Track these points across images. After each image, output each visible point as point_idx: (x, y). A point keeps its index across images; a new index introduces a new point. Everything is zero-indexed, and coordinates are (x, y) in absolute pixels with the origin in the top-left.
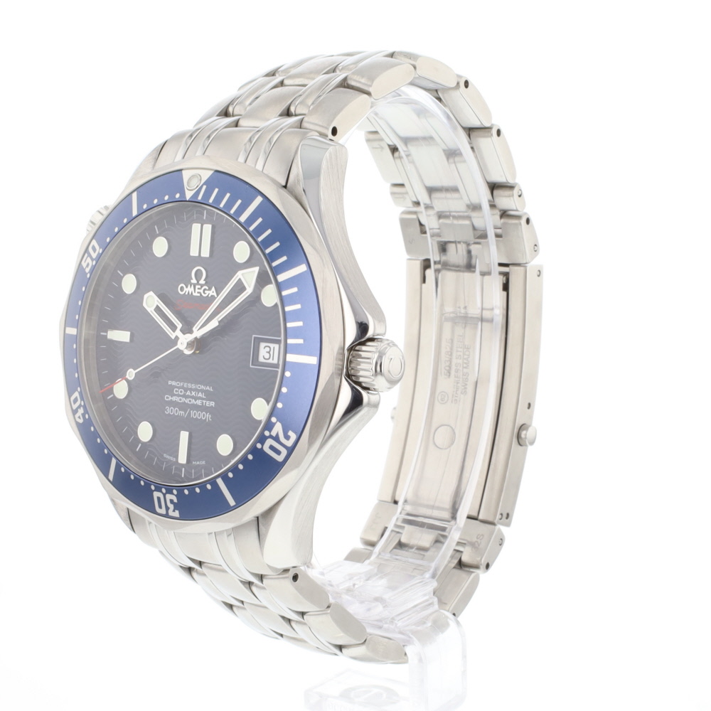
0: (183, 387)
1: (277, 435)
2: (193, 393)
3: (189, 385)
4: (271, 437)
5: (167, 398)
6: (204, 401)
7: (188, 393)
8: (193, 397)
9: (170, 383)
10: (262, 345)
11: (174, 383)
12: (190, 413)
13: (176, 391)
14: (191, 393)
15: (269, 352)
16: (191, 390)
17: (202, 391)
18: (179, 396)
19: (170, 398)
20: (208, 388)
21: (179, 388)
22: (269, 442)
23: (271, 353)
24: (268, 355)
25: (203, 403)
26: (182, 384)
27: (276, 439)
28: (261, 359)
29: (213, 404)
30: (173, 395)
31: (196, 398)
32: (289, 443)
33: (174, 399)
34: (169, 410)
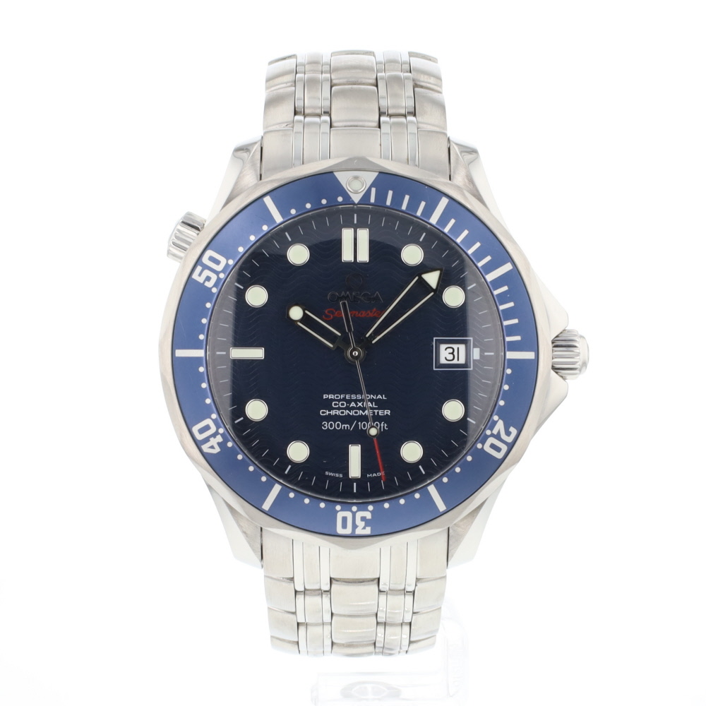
0: (344, 399)
1: (499, 432)
2: (360, 404)
3: (354, 397)
4: (492, 435)
5: (323, 413)
6: (376, 411)
7: (353, 404)
8: (360, 408)
9: (325, 396)
10: (443, 347)
11: (331, 396)
12: (357, 425)
13: (335, 404)
14: (357, 404)
15: (452, 353)
16: (356, 401)
17: (371, 401)
18: (339, 409)
19: (328, 413)
20: (379, 397)
21: (339, 401)
22: (491, 440)
23: (456, 353)
24: (452, 356)
25: (374, 413)
26: (342, 396)
27: (498, 437)
28: (443, 361)
29: (388, 412)
30: (331, 408)
31: (363, 410)
32: (510, 439)
33: (333, 412)
34: (326, 426)
